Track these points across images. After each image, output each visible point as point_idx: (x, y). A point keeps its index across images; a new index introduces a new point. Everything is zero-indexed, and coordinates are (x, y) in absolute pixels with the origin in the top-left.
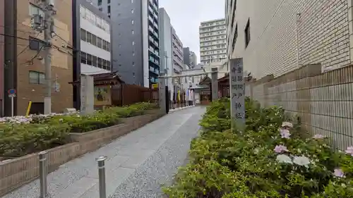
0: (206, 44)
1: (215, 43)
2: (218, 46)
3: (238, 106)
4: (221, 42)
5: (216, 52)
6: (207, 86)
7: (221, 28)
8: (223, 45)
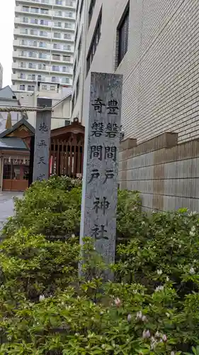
0: (28, 44)
1: (50, 46)
2: (56, 54)
3: (101, 204)
4: (62, 48)
5: (49, 69)
6: (22, 145)
7: (64, 15)
8: (67, 55)
